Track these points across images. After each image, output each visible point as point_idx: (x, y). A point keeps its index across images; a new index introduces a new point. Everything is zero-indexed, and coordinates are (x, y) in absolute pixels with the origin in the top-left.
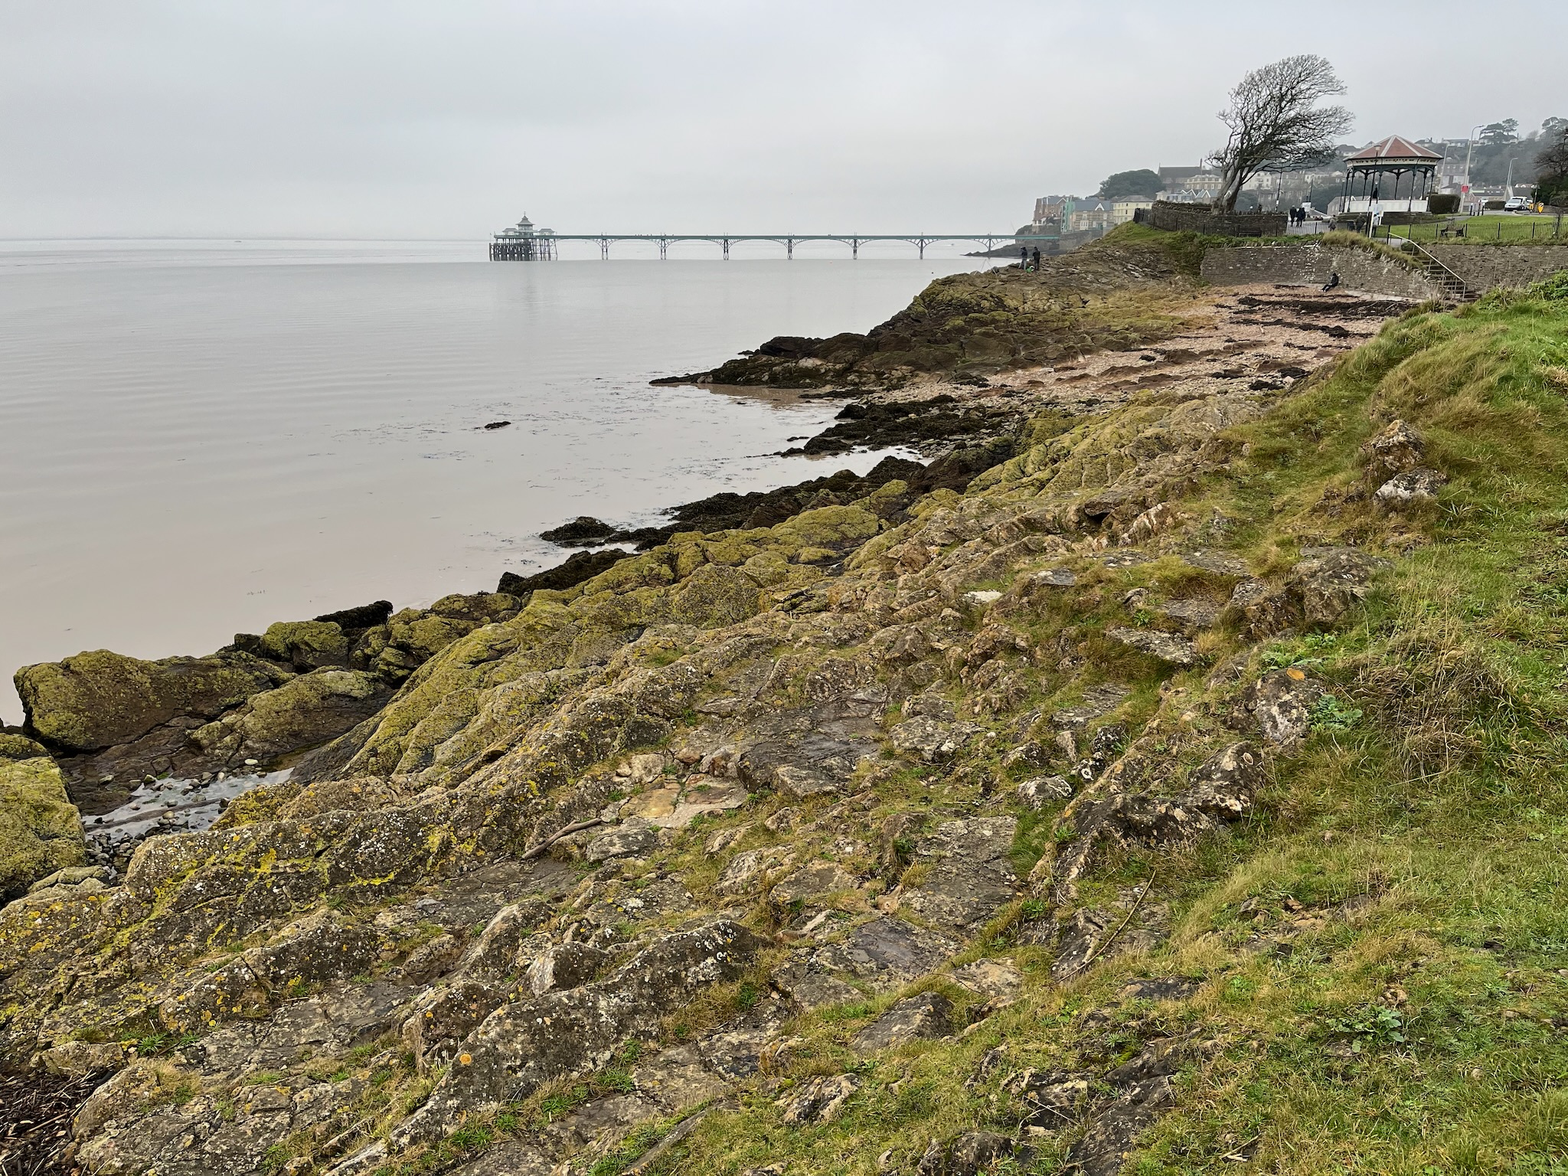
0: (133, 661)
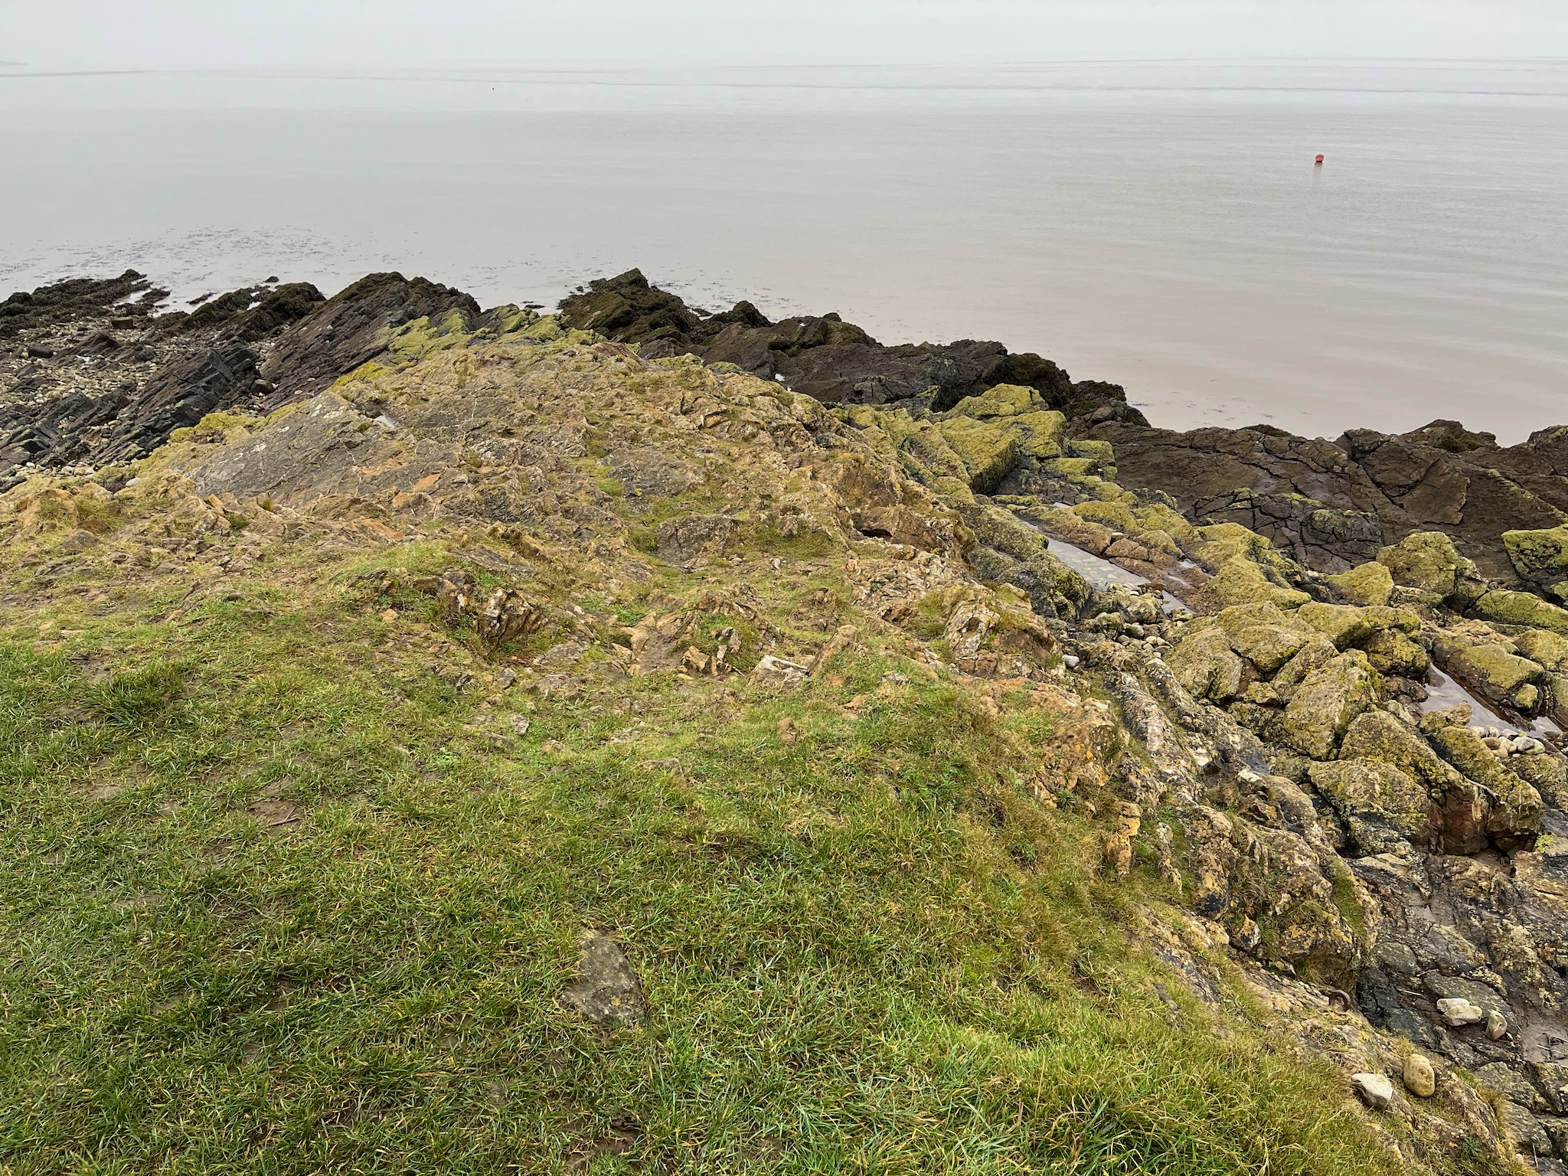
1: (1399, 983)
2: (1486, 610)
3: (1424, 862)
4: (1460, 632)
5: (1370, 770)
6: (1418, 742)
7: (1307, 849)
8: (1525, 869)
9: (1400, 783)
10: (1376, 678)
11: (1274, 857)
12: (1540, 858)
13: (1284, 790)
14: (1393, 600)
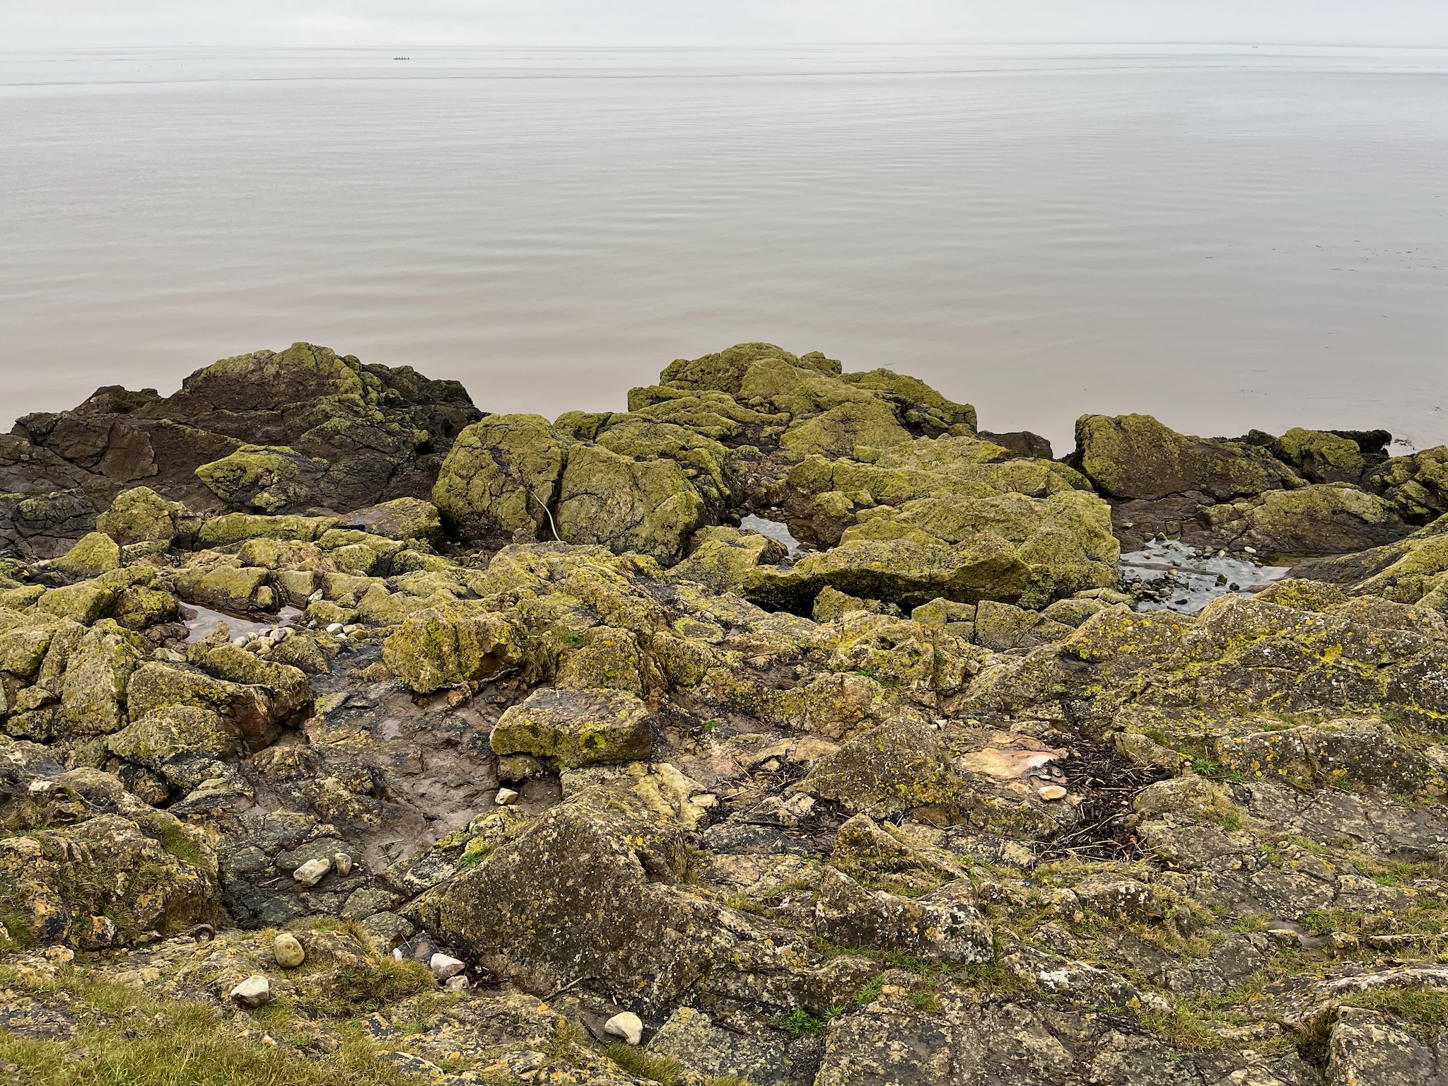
0: (1170, 432)
1: (258, 880)
2: (209, 538)
3: (238, 771)
4: (194, 566)
5: (162, 718)
6: (191, 675)
7: (124, 822)
8: (315, 732)
9: (191, 716)
10: (132, 636)
11: (94, 847)
12: (322, 718)
13: (83, 780)
14: (124, 560)
